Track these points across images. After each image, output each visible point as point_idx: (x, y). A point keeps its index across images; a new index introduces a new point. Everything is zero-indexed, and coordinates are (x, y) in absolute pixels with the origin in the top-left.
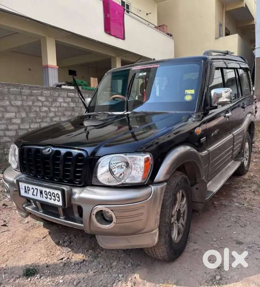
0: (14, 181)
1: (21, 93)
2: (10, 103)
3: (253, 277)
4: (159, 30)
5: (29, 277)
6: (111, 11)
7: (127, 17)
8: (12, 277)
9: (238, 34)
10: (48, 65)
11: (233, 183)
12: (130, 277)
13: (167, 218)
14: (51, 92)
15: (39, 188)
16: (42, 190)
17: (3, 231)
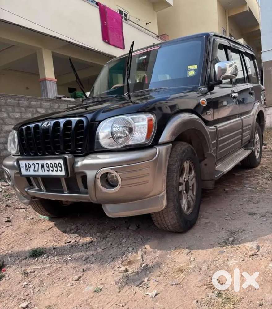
0: (14, 164)
1: (19, 105)
2: (8, 114)
3: (268, 236)
4: (160, 39)
5: (36, 257)
6: (108, 19)
7: (125, 25)
8: (18, 259)
9: (243, 39)
10: (45, 78)
11: (244, 174)
12: (140, 249)
13: (174, 182)
14: (50, 104)
15: (40, 162)
16: (43, 164)
17: (7, 226)
